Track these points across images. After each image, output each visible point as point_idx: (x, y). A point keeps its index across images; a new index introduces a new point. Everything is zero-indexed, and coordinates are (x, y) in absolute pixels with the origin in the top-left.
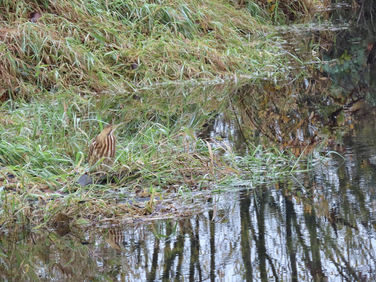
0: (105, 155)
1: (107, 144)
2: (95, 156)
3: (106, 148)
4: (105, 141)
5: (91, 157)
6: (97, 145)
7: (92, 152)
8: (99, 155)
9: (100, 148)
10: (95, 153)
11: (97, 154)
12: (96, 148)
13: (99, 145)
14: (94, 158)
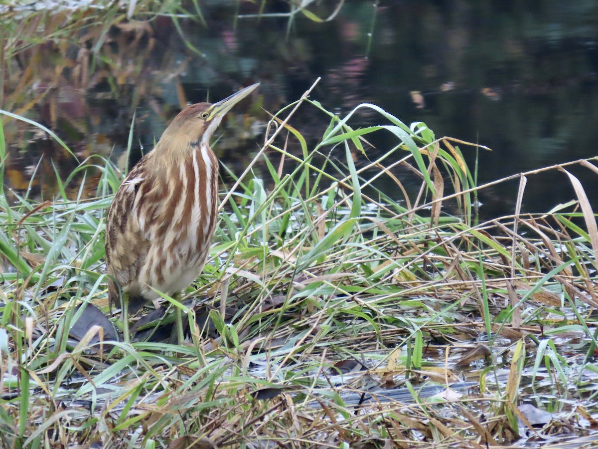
0: (178, 227)
1: (185, 182)
2: (138, 234)
3: (184, 196)
4: (176, 172)
5: (119, 236)
6: (147, 188)
7: (125, 218)
8: (154, 228)
9: (157, 198)
10: (139, 221)
11: (148, 225)
12: (142, 201)
13: (156, 188)
14: (134, 241)
